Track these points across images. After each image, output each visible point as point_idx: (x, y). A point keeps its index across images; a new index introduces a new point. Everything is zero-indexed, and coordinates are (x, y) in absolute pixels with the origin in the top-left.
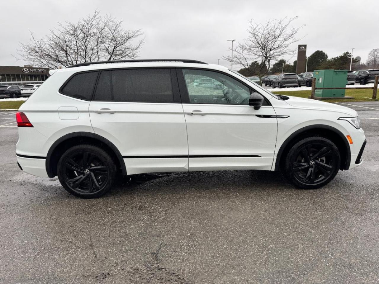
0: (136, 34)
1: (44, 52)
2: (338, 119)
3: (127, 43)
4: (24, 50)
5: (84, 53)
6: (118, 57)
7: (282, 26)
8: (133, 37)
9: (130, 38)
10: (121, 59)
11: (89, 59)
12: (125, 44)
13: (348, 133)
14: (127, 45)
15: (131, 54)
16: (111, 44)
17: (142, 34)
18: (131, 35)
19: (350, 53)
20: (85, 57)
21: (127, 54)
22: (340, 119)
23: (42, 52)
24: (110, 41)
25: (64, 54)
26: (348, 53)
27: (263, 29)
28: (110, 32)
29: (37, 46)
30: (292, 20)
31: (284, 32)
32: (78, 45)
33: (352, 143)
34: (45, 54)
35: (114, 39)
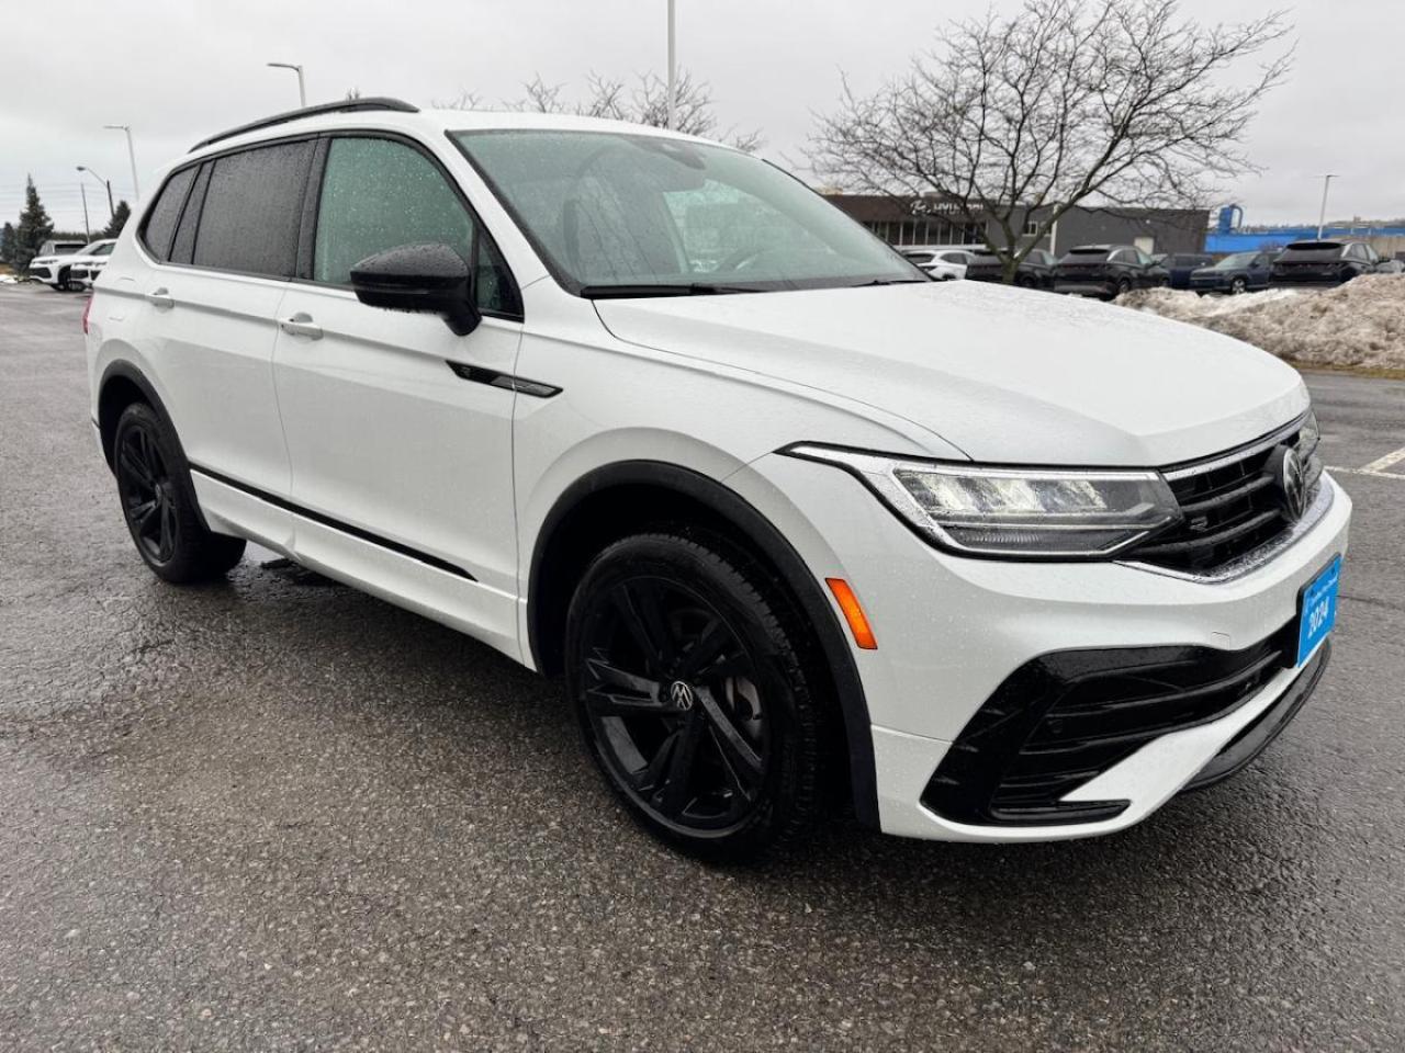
2: (784, 451)
13: (836, 560)
22: (798, 450)
33: (869, 644)
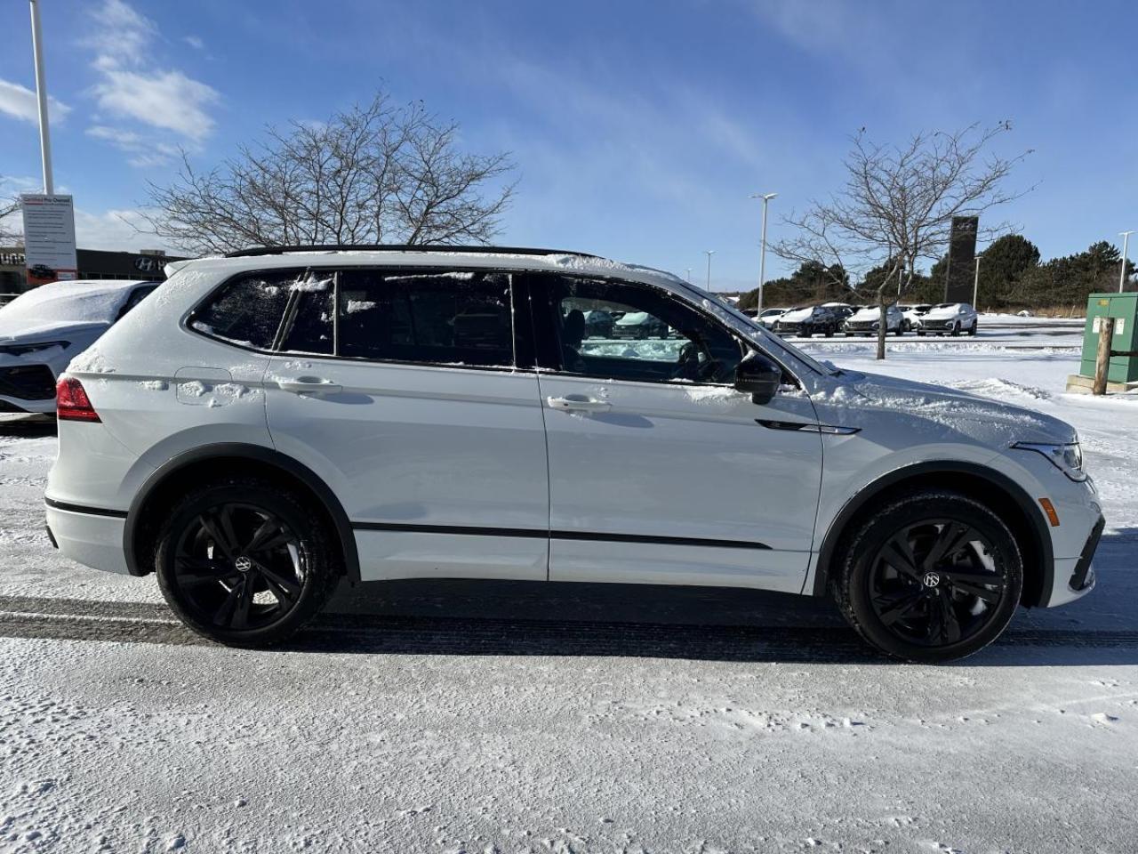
0: (495, 167)
1: (218, 211)
3: (467, 191)
4: (158, 204)
5: (338, 218)
6: (436, 234)
7: (959, 152)
8: (485, 175)
9: (477, 176)
10: (446, 240)
11: (350, 236)
12: (463, 195)
14: (469, 197)
15: (476, 226)
16: (419, 194)
17: (511, 167)
18: (478, 169)
19: (1111, 244)
20: (340, 231)
21: (466, 224)
23: (211, 209)
24: (417, 183)
25: (276, 217)
26: (1106, 244)
27: (900, 161)
28: (418, 156)
29: (198, 193)
30: (990, 135)
31: (963, 172)
32: (320, 193)
34: (220, 215)
35: (428, 179)
